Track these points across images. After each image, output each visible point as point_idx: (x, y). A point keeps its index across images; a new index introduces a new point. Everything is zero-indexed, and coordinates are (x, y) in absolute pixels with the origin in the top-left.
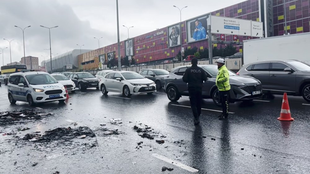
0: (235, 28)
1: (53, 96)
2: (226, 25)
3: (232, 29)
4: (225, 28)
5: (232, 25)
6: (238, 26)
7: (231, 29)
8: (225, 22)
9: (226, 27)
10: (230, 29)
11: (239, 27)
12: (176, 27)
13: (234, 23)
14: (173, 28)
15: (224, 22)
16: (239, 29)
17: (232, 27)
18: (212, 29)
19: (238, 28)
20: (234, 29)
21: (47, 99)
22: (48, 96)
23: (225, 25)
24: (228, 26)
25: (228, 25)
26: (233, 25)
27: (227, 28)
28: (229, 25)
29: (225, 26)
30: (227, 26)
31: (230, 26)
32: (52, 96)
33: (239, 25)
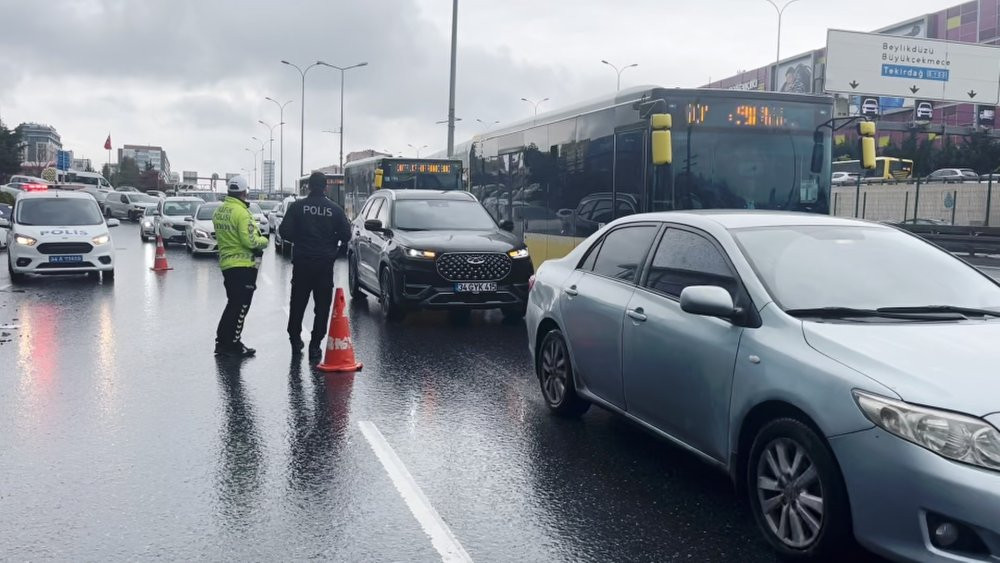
0: (929, 74)
1: (61, 259)
2: (892, 63)
3: (917, 77)
4: (883, 74)
5: (916, 65)
6: (943, 67)
7: (912, 77)
8: (888, 52)
9: (891, 71)
10: (906, 76)
11: (948, 71)
12: (800, 66)
13: (927, 56)
14: (790, 71)
15: (884, 51)
16: (946, 79)
17: (917, 69)
18: (828, 75)
19: (942, 75)
20: (925, 77)
21: (42, 265)
22: (45, 258)
23: (888, 62)
24: (899, 67)
25: (899, 63)
26: (921, 65)
27: (893, 75)
28: (906, 64)
29: (884, 65)
30: (893, 67)
31: (908, 68)
32: (58, 257)
33: (948, 63)
